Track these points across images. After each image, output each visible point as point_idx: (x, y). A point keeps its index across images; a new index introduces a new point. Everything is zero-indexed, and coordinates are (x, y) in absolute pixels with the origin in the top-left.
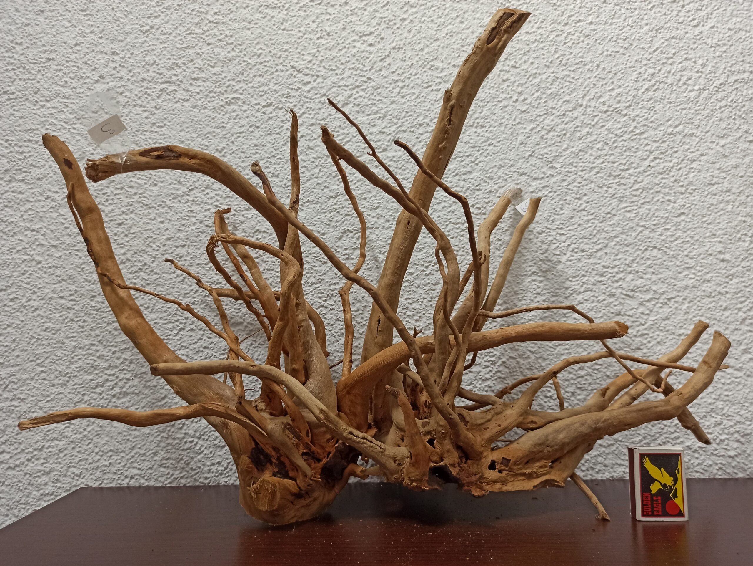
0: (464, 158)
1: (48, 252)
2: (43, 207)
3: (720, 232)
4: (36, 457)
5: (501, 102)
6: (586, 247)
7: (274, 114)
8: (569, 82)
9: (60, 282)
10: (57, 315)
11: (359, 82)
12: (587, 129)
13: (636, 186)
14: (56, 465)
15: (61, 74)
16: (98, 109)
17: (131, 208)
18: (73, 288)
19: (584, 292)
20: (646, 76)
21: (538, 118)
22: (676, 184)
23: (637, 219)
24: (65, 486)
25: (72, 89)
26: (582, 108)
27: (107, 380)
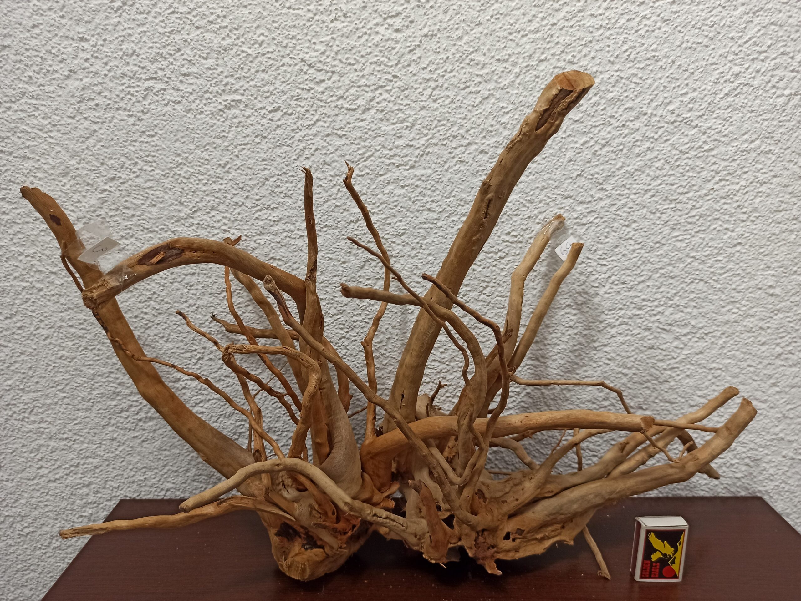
1: (48, 280)
2: (33, 229)
3: (775, 265)
4: (74, 472)
6: (628, 279)
7: (283, 121)
8: (635, 83)
9: (66, 310)
10: (70, 344)
11: (383, 80)
12: (648, 144)
14: (93, 479)
15: (22, 66)
16: (75, 112)
17: (131, 232)
20: (729, 77)
21: (592, 130)
22: (738, 210)
23: (688, 249)
25: (39, 87)
26: (646, 117)
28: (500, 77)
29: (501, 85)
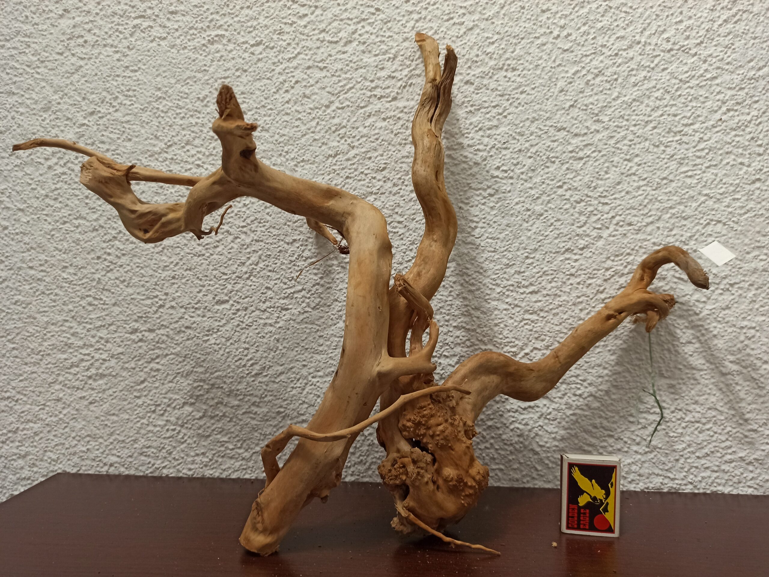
0: (490, 109)
1: (15, 217)
4: (11, 439)
5: (538, 38)
6: (634, 220)
7: (264, 55)
8: (626, 12)
9: (28, 250)
10: (27, 287)
11: (365, 13)
12: (644, 73)
13: (702, 146)
14: (30, 449)
16: (64, 49)
18: (43, 257)
19: (628, 273)
21: (584, 59)
22: (752, 143)
23: (700, 186)
24: (42, 471)
25: (33, 25)
26: (640, 46)
27: (82, 360)
28: (484, 9)
29: (486, 16)
